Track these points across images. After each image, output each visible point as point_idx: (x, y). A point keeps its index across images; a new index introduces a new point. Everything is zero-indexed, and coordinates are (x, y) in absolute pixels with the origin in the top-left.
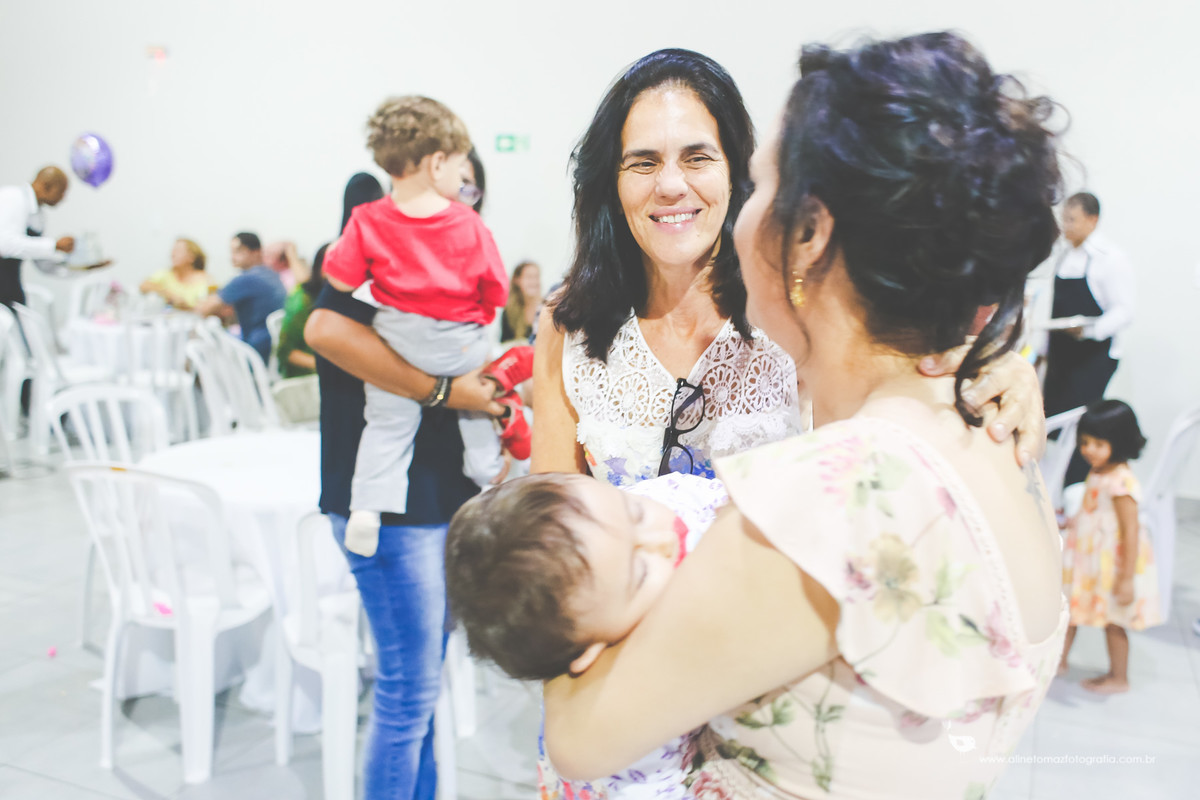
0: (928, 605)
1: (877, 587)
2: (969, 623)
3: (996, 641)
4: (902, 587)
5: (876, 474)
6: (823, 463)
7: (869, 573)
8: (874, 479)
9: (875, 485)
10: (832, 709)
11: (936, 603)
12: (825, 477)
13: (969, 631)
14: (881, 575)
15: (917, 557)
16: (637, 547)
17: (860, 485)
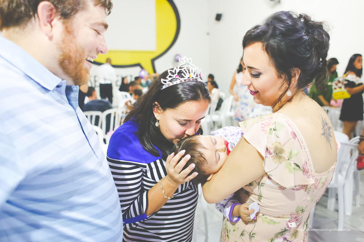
0: (286, 160)
1: (273, 154)
2: (297, 166)
3: (305, 171)
4: (280, 155)
5: (275, 127)
6: (262, 124)
7: (272, 151)
8: (274, 128)
9: (274, 130)
10: (262, 184)
11: (289, 160)
12: (262, 127)
13: (298, 168)
14: (275, 152)
15: (285, 148)
16: (216, 151)
17: (271, 129)
